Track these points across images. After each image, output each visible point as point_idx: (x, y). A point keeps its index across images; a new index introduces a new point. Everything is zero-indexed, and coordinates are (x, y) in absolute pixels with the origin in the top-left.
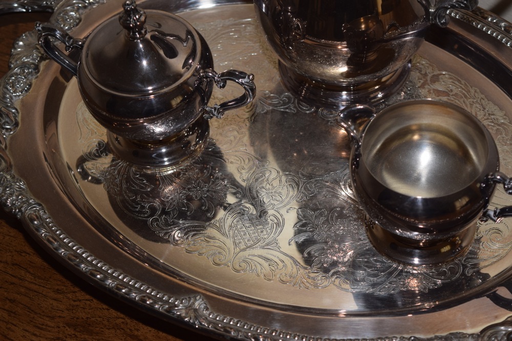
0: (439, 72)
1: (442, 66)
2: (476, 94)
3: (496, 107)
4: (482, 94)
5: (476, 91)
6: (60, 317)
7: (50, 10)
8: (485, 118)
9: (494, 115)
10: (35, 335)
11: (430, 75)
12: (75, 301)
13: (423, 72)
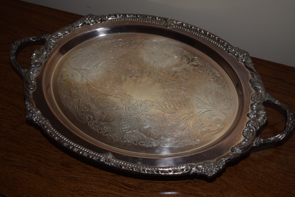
0: (194, 57)
1: (195, 55)
2: (208, 66)
3: (216, 70)
4: (210, 65)
5: (208, 64)
6: (57, 161)
7: (45, 40)
8: (212, 75)
9: (215, 73)
10: (49, 169)
11: (191, 59)
12: (62, 155)
13: (188, 58)
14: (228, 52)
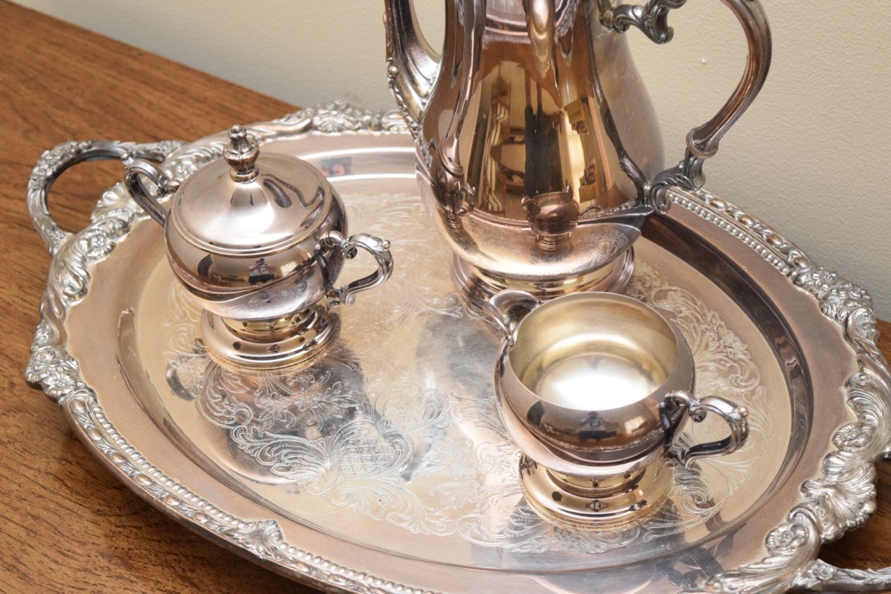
0: (669, 287)
1: (674, 280)
2: (714, 321)
3: (737, 339)
4: (721, 319)
5: (713, 316)
6: (93, 543)
7: (160, 159)
8: (719, 350)
9: (731, 348)
10: (56, 562)
11: (655, 290)
12: (117, 526)
13: (647, 286)
14: (796, 280)
